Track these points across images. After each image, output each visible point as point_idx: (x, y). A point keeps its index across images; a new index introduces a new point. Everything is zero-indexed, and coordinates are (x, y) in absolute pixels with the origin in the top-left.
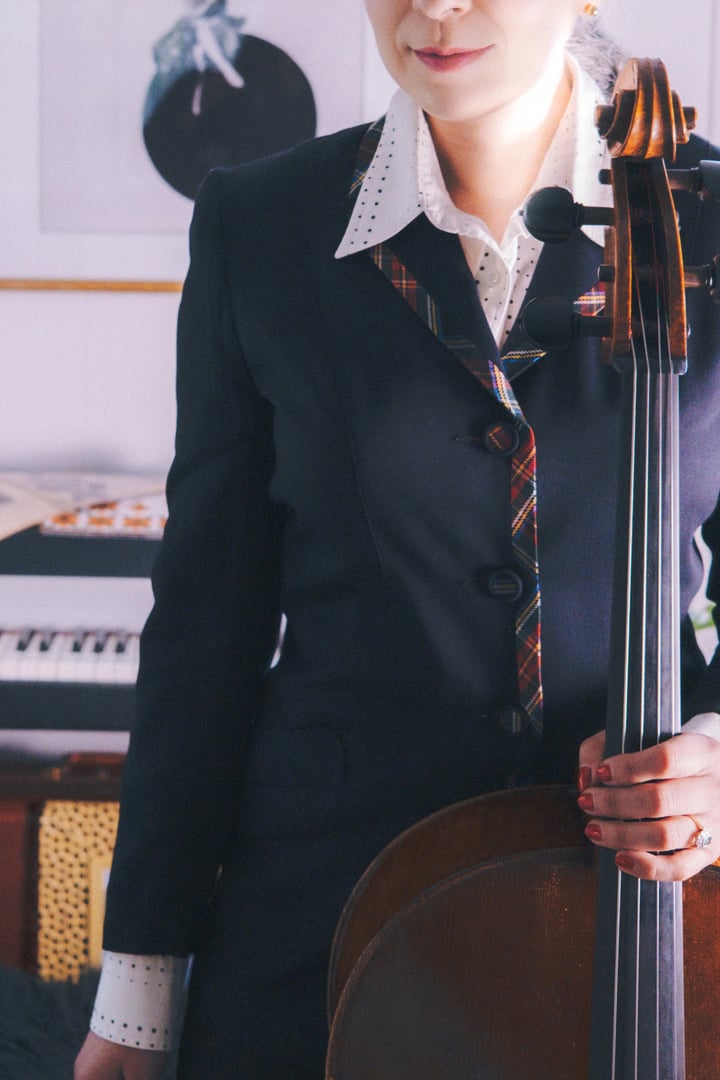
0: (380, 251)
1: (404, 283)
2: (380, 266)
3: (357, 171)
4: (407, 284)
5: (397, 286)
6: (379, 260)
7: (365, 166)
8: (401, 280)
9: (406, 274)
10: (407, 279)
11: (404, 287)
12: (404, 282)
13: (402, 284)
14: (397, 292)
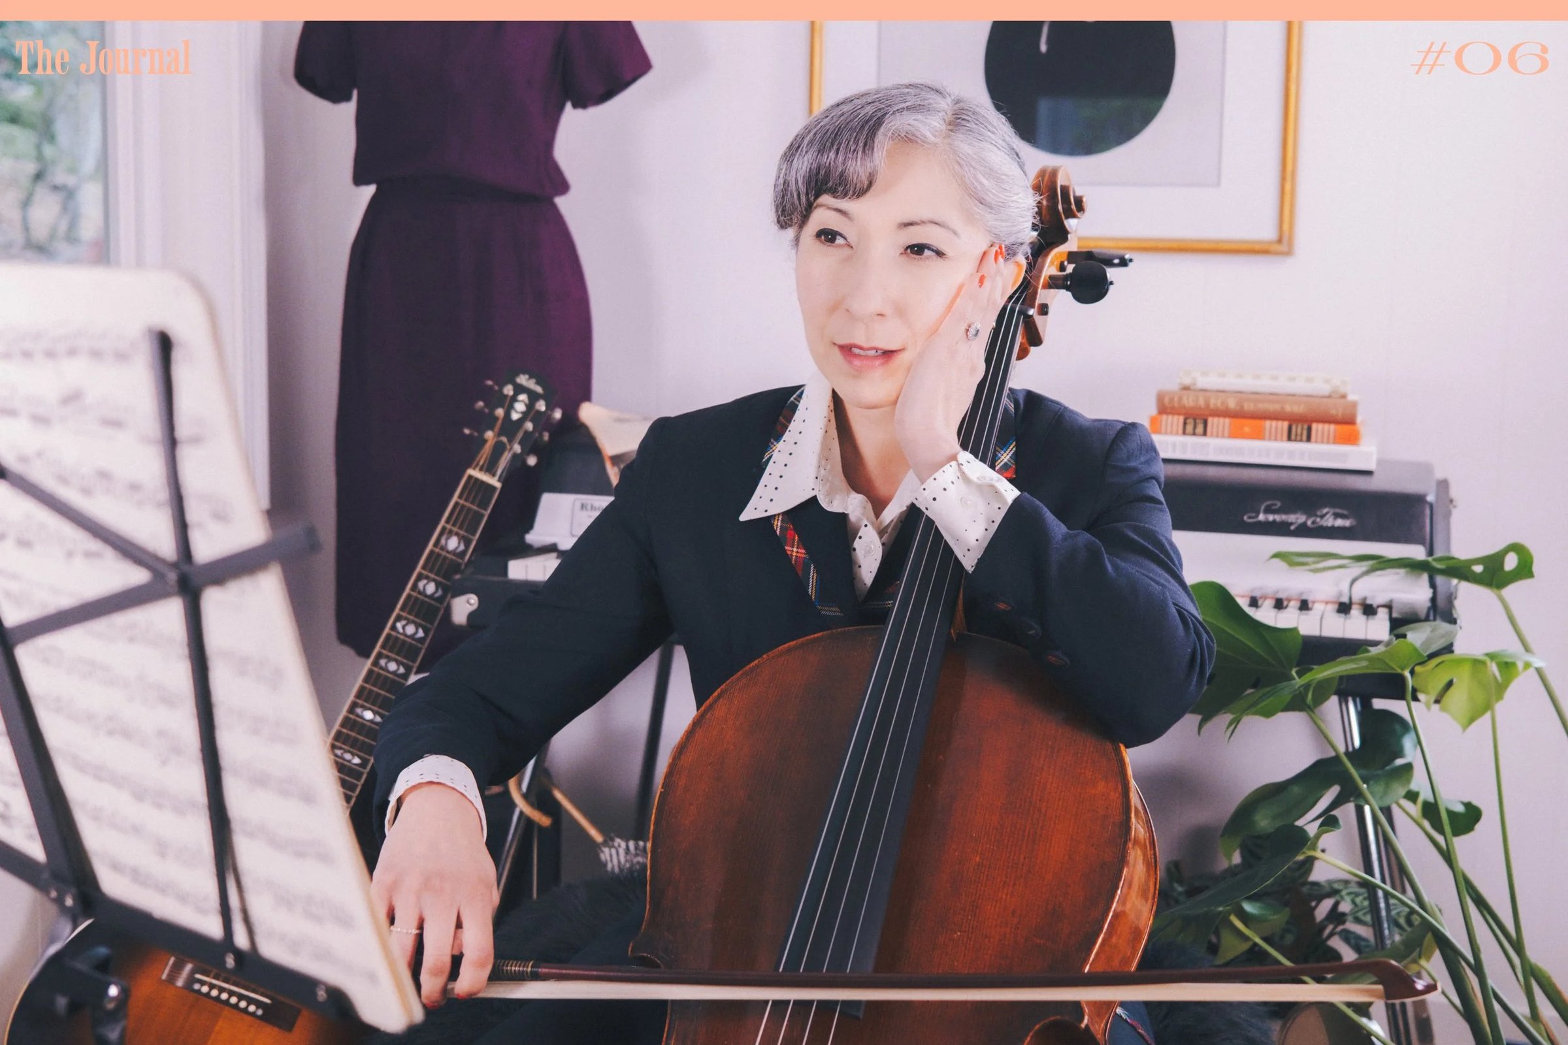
0: (780, 518)
1: (795, 551)
2: (778, 532)
3: (772, 440)
4: (797, 552)
5: (789, 553)
6: (778, 524)
7: (778, 438)
8: (793, 547)
9: (798, 543)
10: (798, 548)
11: (794, 554)
12: (795, 549)
13: (792, 551)
14: (788, 558)
